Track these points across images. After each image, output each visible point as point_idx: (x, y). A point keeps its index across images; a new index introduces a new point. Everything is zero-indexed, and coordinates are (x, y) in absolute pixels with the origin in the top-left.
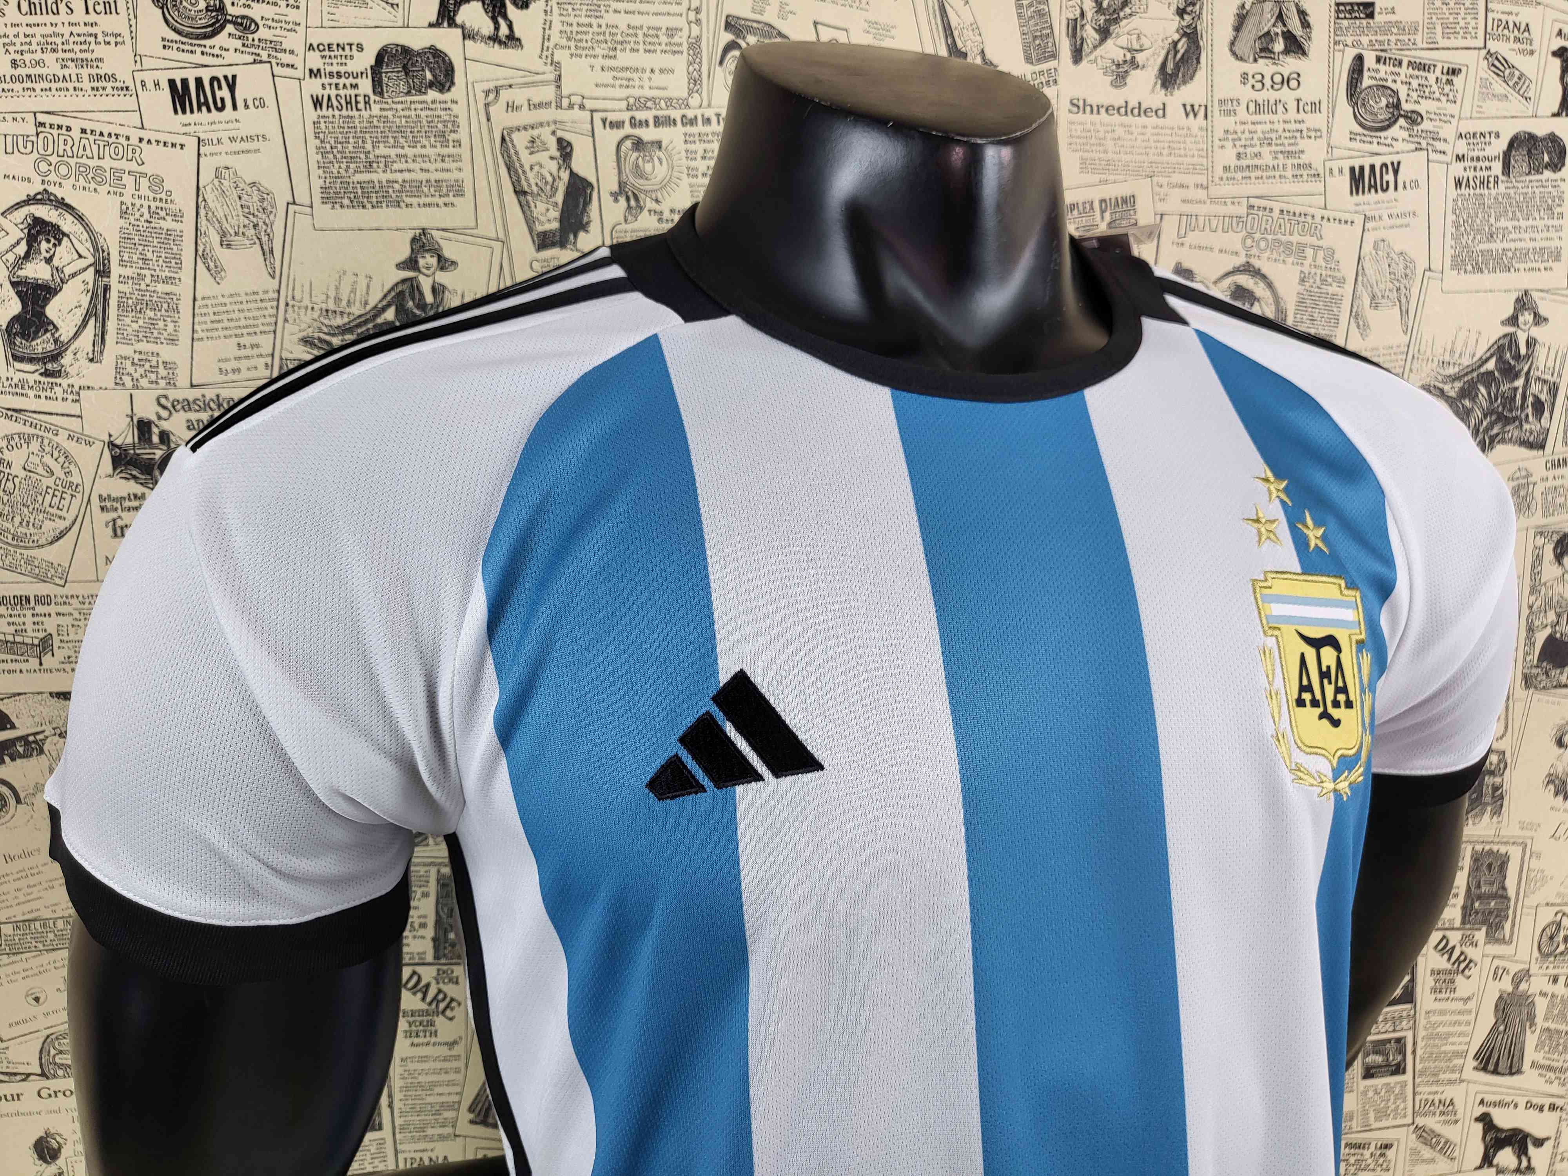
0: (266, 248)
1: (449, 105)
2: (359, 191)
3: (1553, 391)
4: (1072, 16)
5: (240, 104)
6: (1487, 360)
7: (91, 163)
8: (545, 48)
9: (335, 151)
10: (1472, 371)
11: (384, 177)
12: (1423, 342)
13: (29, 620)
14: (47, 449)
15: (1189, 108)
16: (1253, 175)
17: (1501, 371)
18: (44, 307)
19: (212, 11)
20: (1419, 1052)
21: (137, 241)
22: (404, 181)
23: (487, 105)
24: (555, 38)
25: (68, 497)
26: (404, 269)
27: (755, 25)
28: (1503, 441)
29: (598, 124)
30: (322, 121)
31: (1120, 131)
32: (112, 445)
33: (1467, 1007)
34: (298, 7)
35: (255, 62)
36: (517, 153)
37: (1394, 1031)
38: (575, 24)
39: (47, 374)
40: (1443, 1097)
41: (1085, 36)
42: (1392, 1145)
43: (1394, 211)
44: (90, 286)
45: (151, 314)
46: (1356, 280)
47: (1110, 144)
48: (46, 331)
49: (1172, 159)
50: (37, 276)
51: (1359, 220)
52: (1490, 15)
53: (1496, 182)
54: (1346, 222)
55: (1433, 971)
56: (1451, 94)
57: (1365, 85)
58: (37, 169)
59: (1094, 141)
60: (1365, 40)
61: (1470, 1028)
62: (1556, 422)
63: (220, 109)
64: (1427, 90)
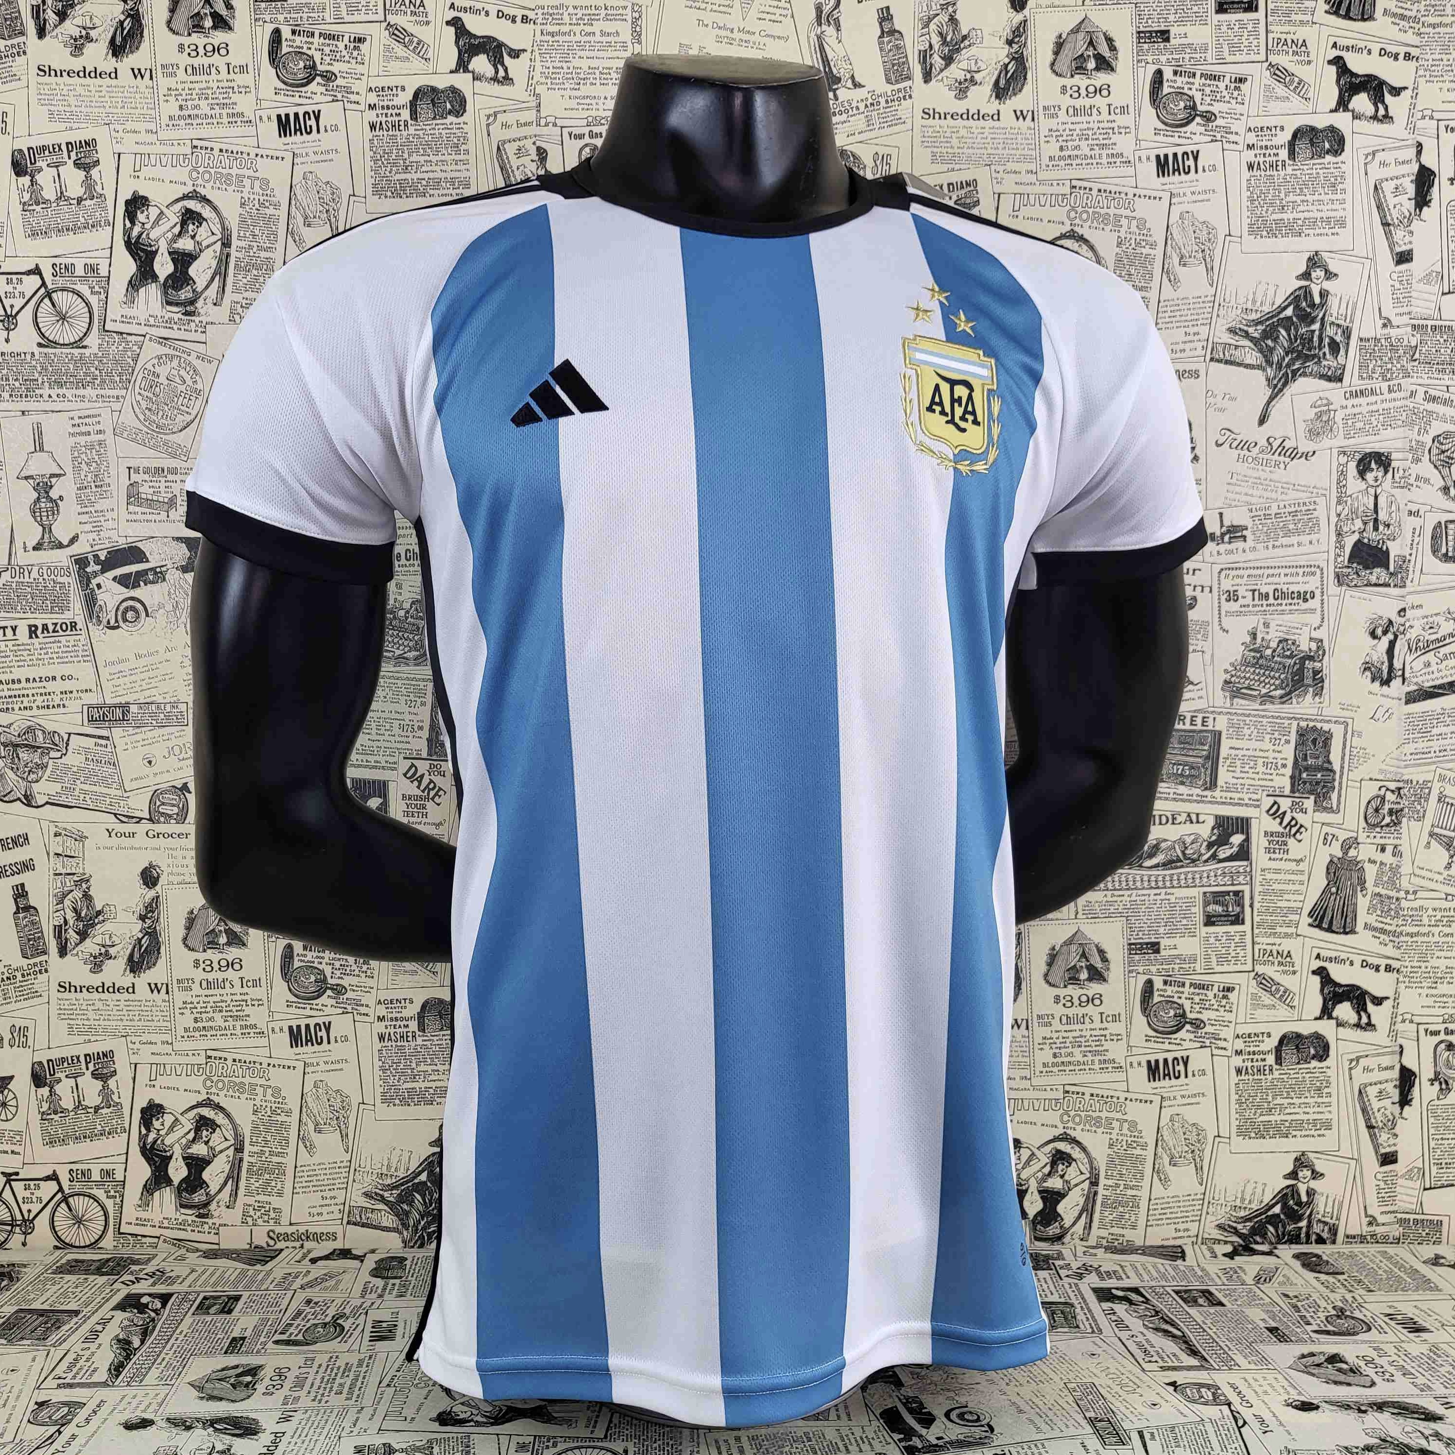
0: (333, 226)
1: (462, 126)
2: (398, 186)
3: (1347, 333)
4: (922, 48)
5: (322, 129)
6: (1285, 308)
8: (530, 84)
9: (383, 159)
10: (1272, 317)
11: (415, 176)
12: (1228, 293)
13: (163, 485)
14: (183, 365)
15: (1019, 113)
16: (1074, 163)
17: (1297, 316)
19: (307, 69)
20: (1257, 905)
21: (249, 223)
22: (429, 179)
23: (488, 125)
24: (537, 77)
25: (193, 398)
28: (1304, 374)
29: (566, 136)
30: (375, 139)
31: (963, 132)
33: (1300, 868)
34: (363, 64)
35: (333, 101)
36: (508, 158)
37: (1233, 884)
38: (551, 68)
40: (1280, 949)
42: (1234, 989)
43: (1196, 189)
45: (255, 272)
47: (955, 142)
49: (1005, 152)
51: (1166, 196)
52: (1270, 36)
53: (1284, 165)
54: (1155, 198)
55: (1266, 833)
56: (1240, 98)
57: (1165, 92)
58: (190, 177)
59: (942, 139)
60: (1163, 59)
61: (1303, 888)
62: (1351, 359)
63: (308, 133)
64: (1219, 95)
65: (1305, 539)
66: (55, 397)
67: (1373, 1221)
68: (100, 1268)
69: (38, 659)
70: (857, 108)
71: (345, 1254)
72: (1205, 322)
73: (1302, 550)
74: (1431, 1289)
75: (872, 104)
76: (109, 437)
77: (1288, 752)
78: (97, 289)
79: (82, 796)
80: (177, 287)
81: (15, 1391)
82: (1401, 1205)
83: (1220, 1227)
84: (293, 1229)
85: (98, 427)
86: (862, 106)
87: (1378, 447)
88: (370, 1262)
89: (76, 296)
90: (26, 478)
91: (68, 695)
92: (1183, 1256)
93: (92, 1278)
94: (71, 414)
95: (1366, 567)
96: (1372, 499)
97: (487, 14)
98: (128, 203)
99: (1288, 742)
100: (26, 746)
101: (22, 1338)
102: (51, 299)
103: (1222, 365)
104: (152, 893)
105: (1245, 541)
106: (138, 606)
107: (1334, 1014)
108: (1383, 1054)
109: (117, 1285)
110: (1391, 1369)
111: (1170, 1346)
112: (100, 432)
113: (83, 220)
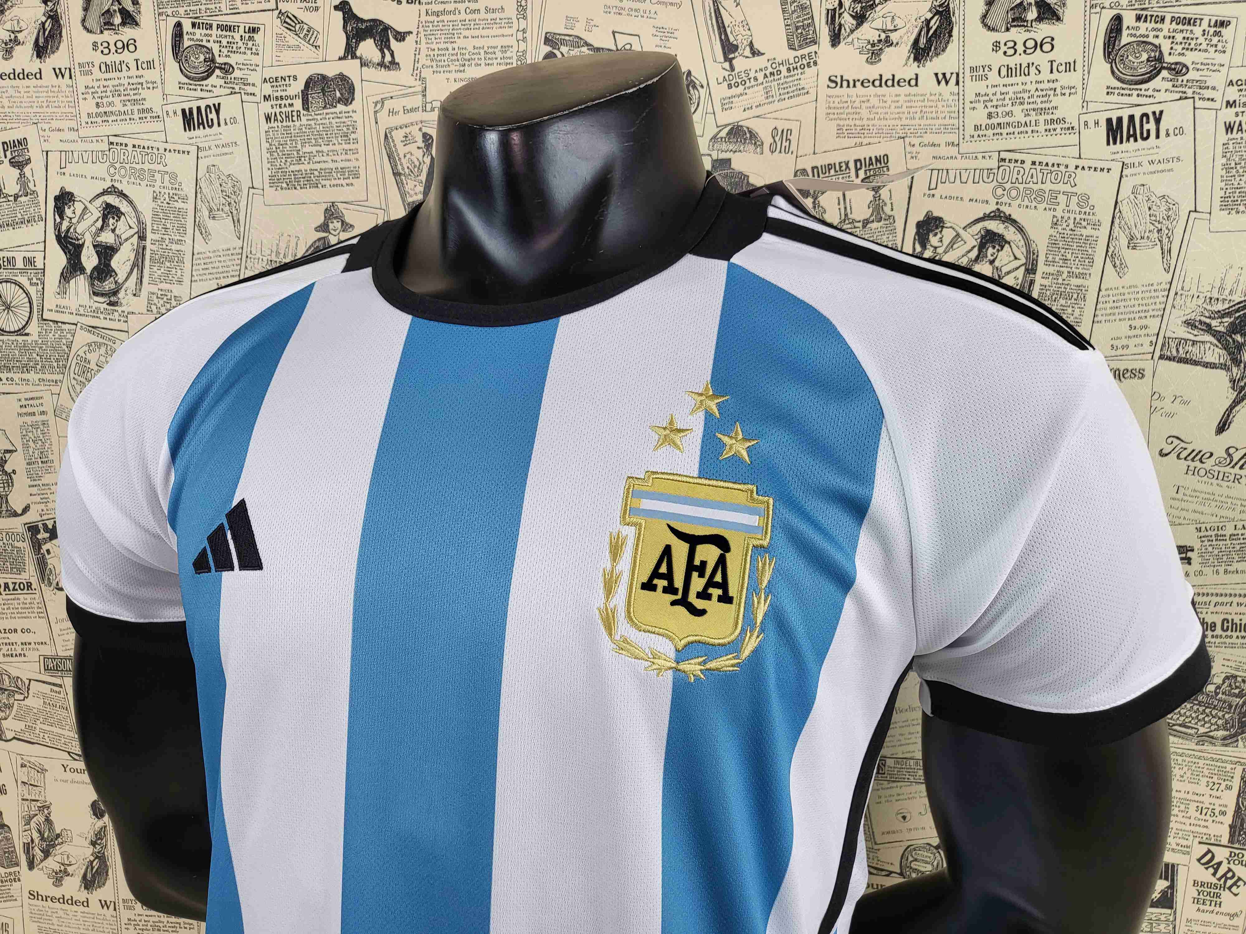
0: (235, 218)
1: (351, 114)
2: (293, 177)
5: (222, 122)
7: (138, 167)
8: (416, 68)
9: (278, 150)
11: (308, 167)
12: (1188, 280)
15: (940, 77)
16: (1004, 131)
18: (110, 261)
19: (207, 62)
21: (161, 217)
22: (321, 169)
23: (376, 112)
24: (423, 60)
26: (319, 231)
27: (567, 38)
30: (271, 130)
31: (874, 101)
33: (1234, 922)
34: (258, 54)
35: (231, 93)
36: (395, 146)
37: (1151, 932)
38: (436, 50)
39: (111, 304)
41: (843, 22)
43: (1155, 158)
44: (135, 247)
45: (168, 264)
46: (1113, 222)
47: (864, 113)
48: (111, 276)
49: (923, 122)
50: (107, 241)
51: (1116, 167)
54: (1102, 170)
55: (1195, 883)
56: (1220, 45)
57: (1123, 42)
58: (108, 172)
59: (850, 110)
60: (1124, 2)
63: (210, 127)
64: (1193, 43)
66: (5, 380)
69: (2, 613)
70: (756, 79)
72: (1156, 313)
75: (772, 74)
76: (50, 417)
77: (1229, 800)
78: (35, 280)
79: (42, 734)
80: (101, 279)
85: (41, 409)
86: (760, 76)
89: (17, 287)
91: (28, 646)
94: (19, 396)
99: (1229, 788)
103: (1174, 364)
105: (1190, 564)
112: (43, 413)
113: (19, 215)
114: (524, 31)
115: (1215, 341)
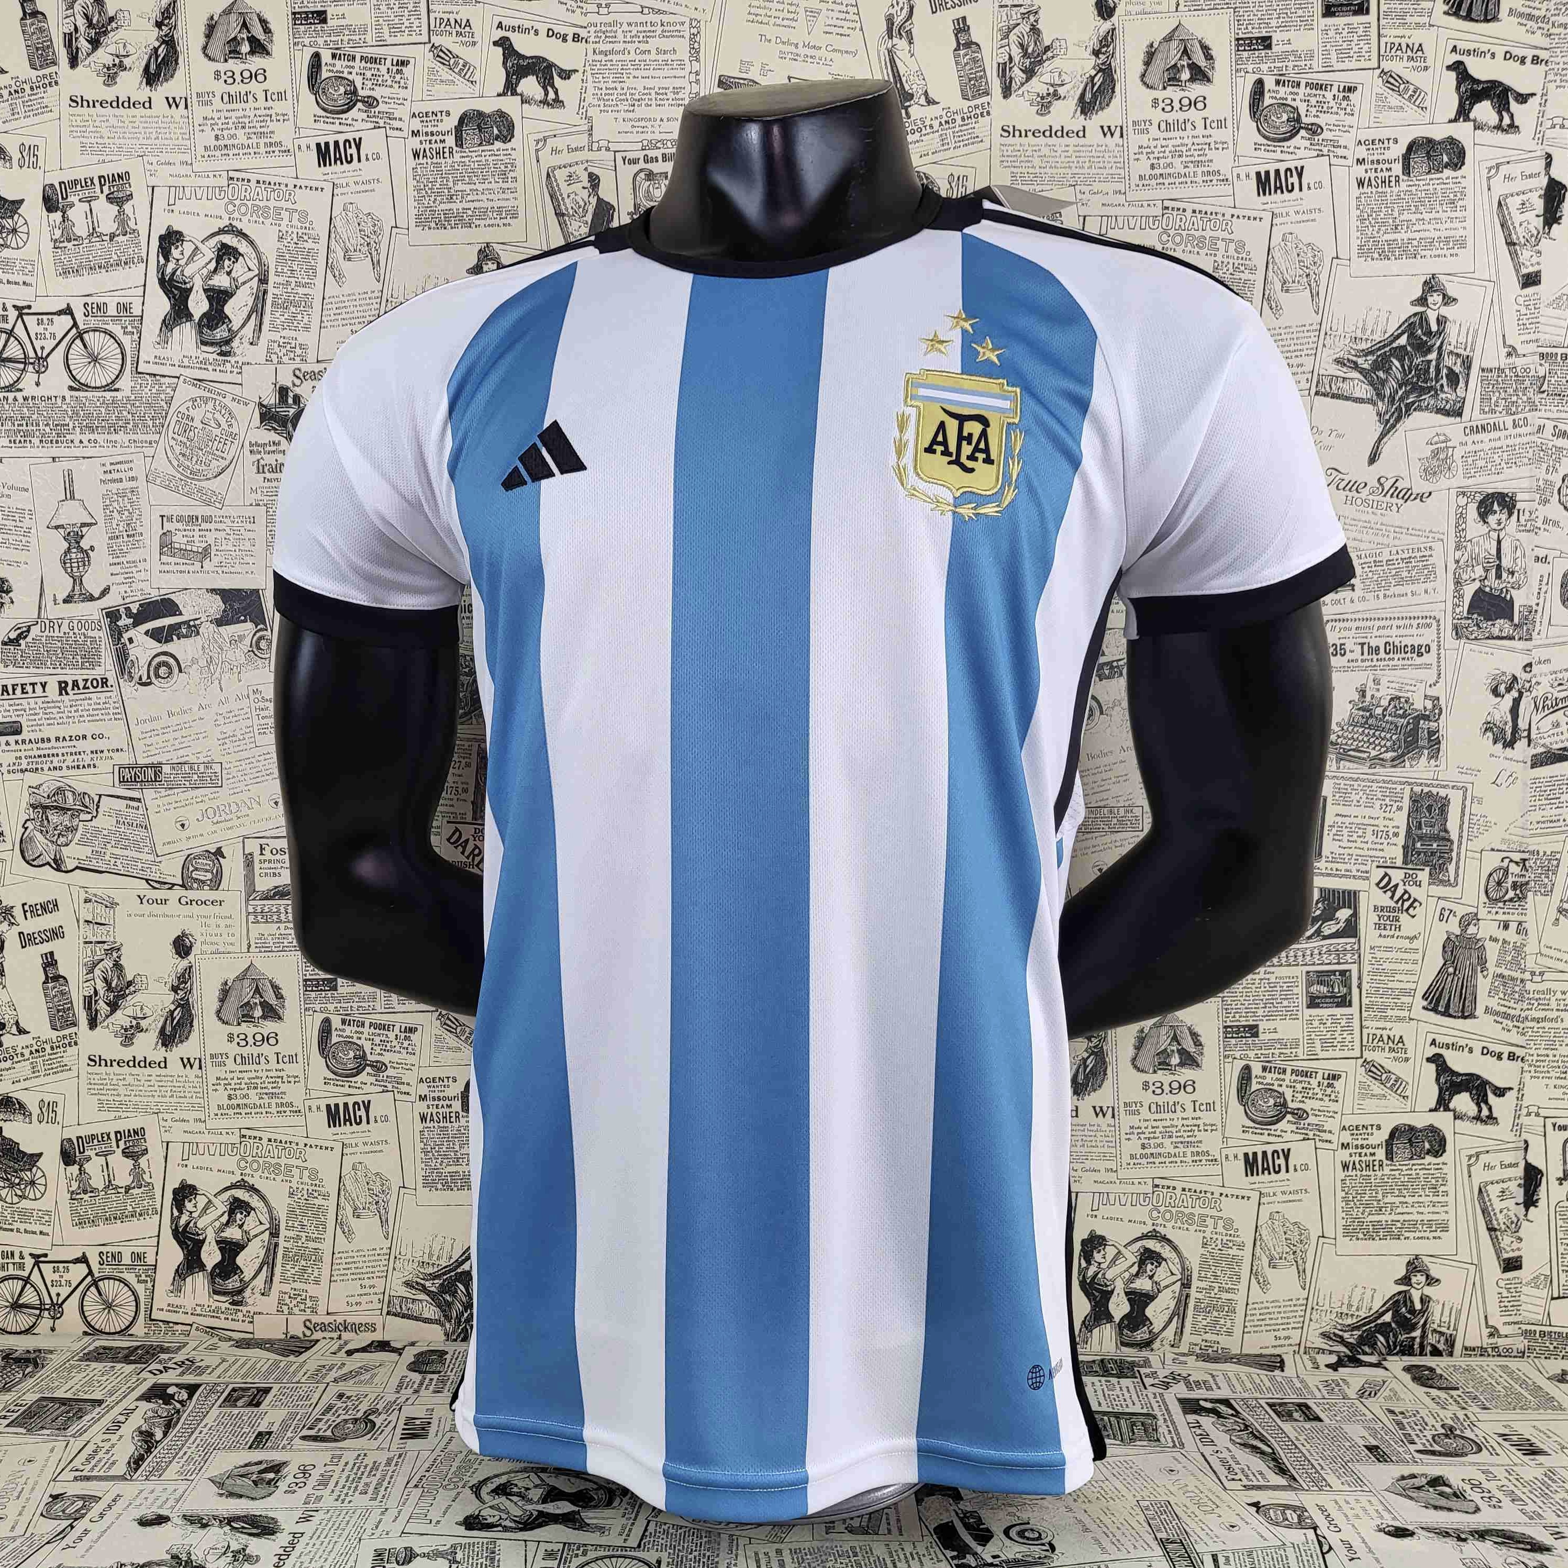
0: (375, 260)
1: (509, 152)
2: (443, 217)
3: (1467, 364)
5: (363, 157)
7: (261, 204)
8: (581, 107)
9: (427, 188)
10: (1384, 346)
11: (460, 206)
12: (1335, 321)
13: (197, 533)
14: (218, 408)
15: (1106, 129)
16: (1166, 182)
19: (348, 94)
20: (1365, 986)
21: (287, 258)
22: (475, 208)
23: (537, 151)
24: (590, 99)
25: (229, 443)
28: (1419, 409)
29: (619, 161)
30: (419, 167)
31: (1045, 151)
32: (261, 405)
33: (1413, 946)
34: (406, 88)
35: (375, 128)
36: (558, 185)
37: (1338, 963)
38: (604, 89)
39: (222, 354)
40: (1391, 1034)
42: (1339, 1076)
43: (1300, 208)
44: (255, 291)
45: (293, 310)
47: (1037, 162)
49: (1091, 171)
51: (1267, 216)
52: (1383, 40)
53: (1397, 181)
54: (1255, 219)
55: (1376, 908)
56: (1349, 109)
57: (1266, 104)
58: (226, 210)
59: (1022, 158)
60: (1264, 67)
61: (1418, 967)
62: (1472, 391)
63: (349, 162)
64: (1325, 106)
65: (1419, 588)
66: (86, 443)
67: (1494, 1333)
68: (129, 1356)
69: (69, 717)
70: (931, 126)
71: (383, 1346)
72: (1310, 352)
73: (1415, 600)
74: (1554, 1408)
75: (947, 122)
76: (141, 483)
77: (1401, 820)
78: (129, 329)
79: (113, 861)
81: (31, 1482)
82: (1526, 1315)
83: (1325, 1335)
84: (330, 1319)
85: (131, 474)
86: (936, 124)
87: (1501, 487)
88: (409, 1355)
89: (108, 337)
90: (57, 527)
91: (99, 755)
92: (1282, 1367)
93: (119, 1366)
94: (103, 460)
95: (1488, 619)
96: (1494, 544)
97: (536, 33)
98: (162, 238)
99: (1400, 809)
100: (56, 808)
101: (42, 1428)
102: (82, 340)
103: (1328, 399)
104: (184, 963)
105: (1353, 590)
106: (171, 661)
107: (1451, 1106)
108: (1507, 1150)
109: (145, 1375)
110: (1499, 1495)
111: (1257, 1463)
112: (132, 479)
113: (115, 257)
114: (697, 73)
115: (1362, 378)
